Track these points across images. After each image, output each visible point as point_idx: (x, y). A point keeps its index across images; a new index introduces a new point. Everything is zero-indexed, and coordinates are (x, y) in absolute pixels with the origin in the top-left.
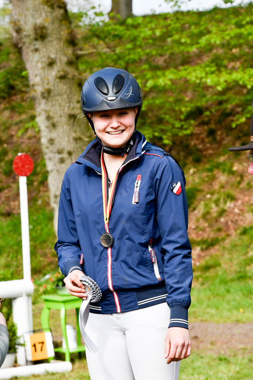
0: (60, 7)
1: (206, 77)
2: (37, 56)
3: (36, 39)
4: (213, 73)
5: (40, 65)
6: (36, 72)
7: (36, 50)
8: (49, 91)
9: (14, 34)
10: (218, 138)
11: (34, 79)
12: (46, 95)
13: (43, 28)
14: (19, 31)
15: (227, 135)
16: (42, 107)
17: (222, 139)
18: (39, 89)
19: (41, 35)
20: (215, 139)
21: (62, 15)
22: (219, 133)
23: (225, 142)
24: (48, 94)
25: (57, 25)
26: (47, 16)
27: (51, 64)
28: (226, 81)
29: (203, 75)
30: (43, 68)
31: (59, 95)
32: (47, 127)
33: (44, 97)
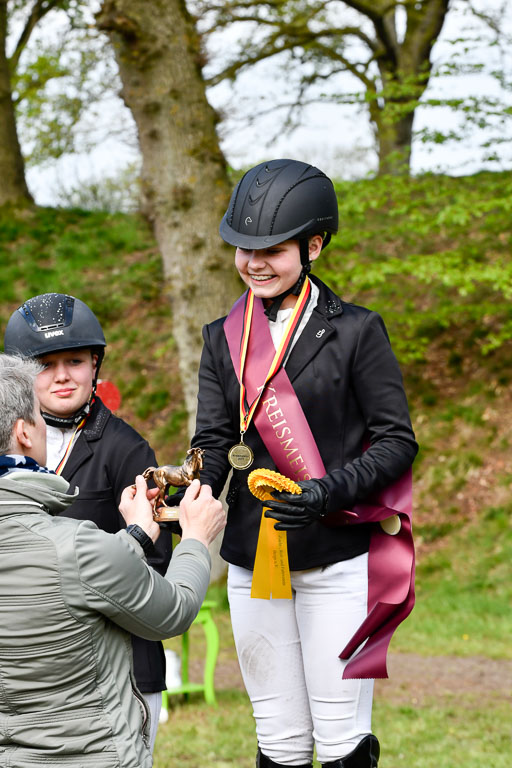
0: (214, 160)
1: (444, 273)
2: (176, 235)
3: (176, 208)
4: (455, 266)
5: (180, 248)
6: (176, 258)
7: (176, 225)
8: (193, 289)
9: (144, 200)
10: (465, 368)
11: (172, 270)
12: (188, 294)
13: (186, 191)
14: (150, 194)
15: (480, 366)
16: (181, 312)
17: (472, 371)
18: (178, 286)
19: (184, 201)
20: (459, 372)
21: (217, 172)
22: (467, 361)
23: (475, 376)
24: (190, 293)
25: (208, 187)
26: (193, 174)
27: (198, 246)
28: (474, 281)
29: (439, 268)
30: (185, 253)
31: (209, 294)
32: (189, 344)
33: (185, 298)
